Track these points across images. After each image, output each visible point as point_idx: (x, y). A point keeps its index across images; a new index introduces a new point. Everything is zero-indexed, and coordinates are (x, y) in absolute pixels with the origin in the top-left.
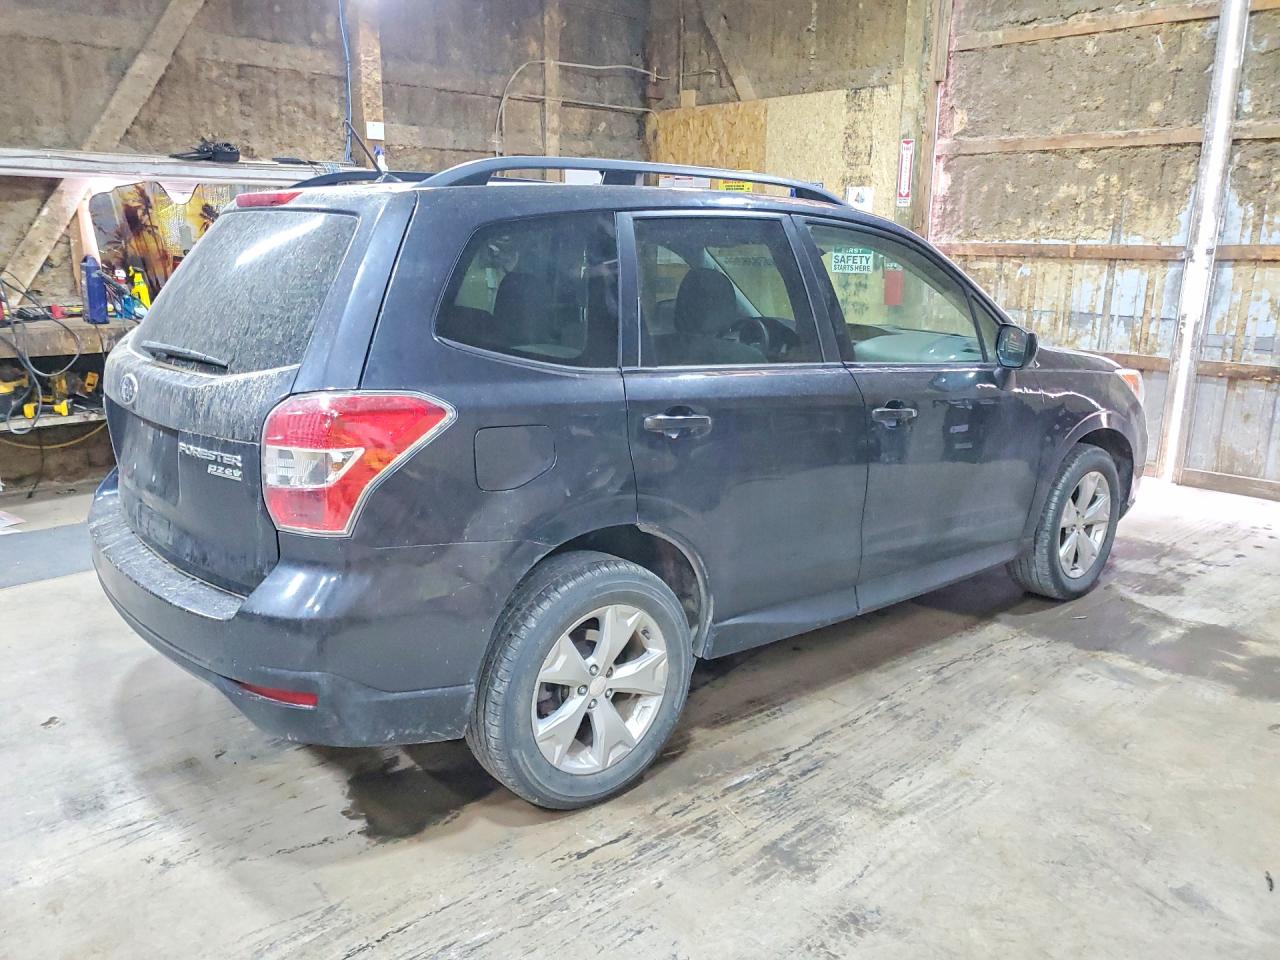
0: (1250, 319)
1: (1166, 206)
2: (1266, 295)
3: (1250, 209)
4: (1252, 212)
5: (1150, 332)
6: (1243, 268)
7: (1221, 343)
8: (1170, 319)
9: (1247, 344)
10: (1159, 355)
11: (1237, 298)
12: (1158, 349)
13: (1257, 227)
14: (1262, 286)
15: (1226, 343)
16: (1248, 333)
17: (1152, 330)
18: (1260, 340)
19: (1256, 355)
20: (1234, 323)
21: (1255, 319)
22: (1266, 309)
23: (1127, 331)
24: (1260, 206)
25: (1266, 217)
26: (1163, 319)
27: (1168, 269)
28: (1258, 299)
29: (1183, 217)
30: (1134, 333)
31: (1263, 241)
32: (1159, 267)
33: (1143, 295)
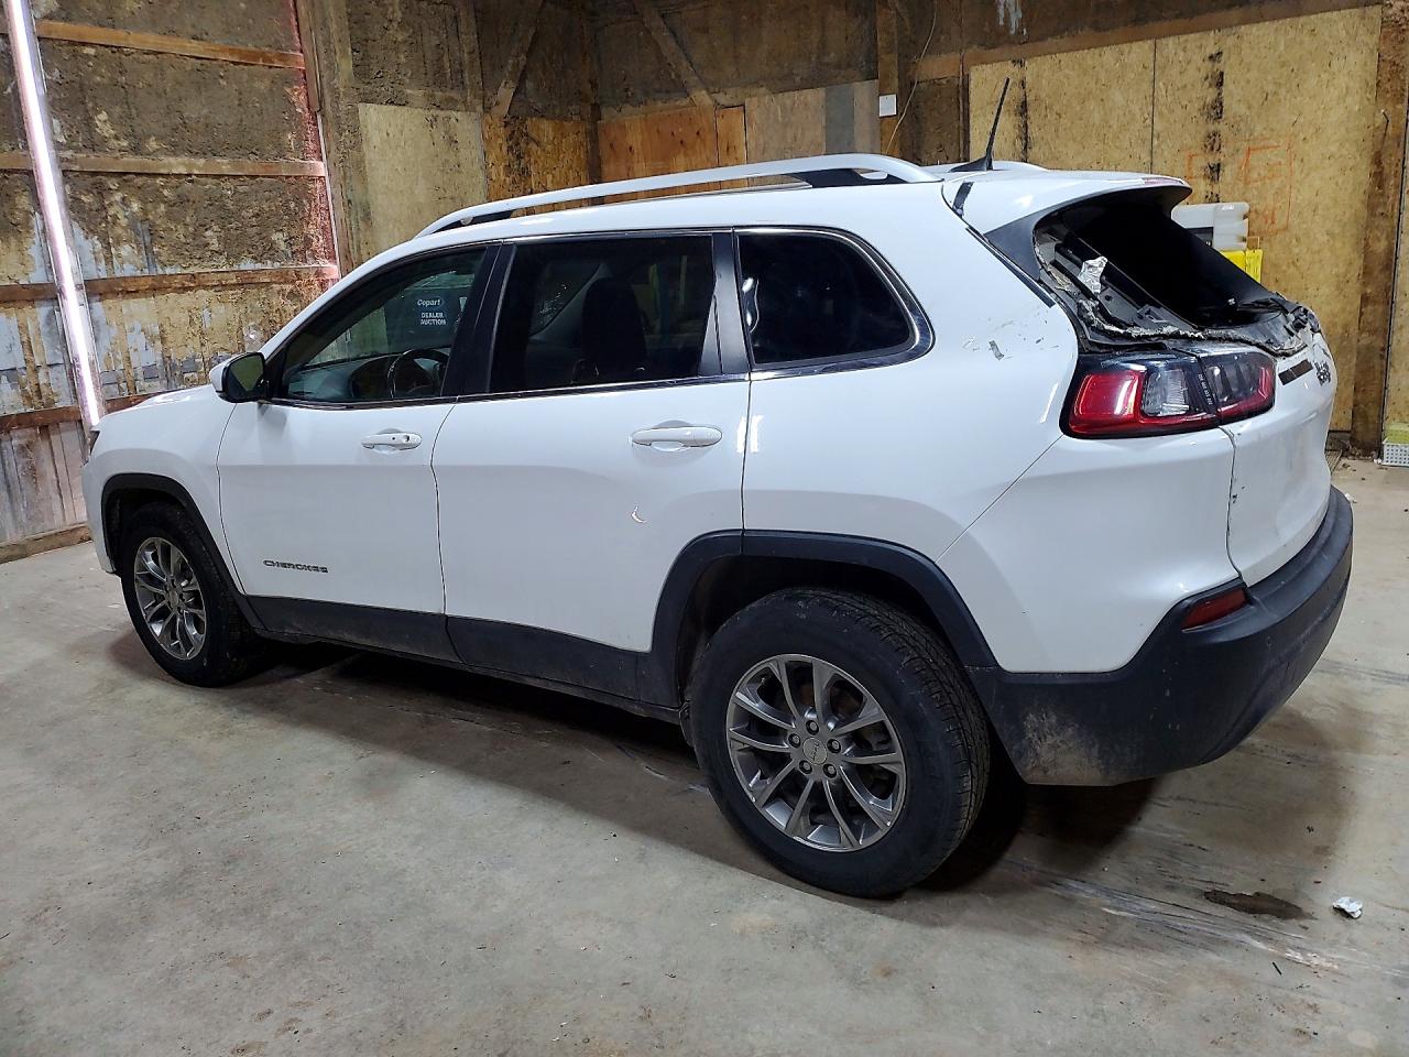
0: (131, 351)
1: (13, 241)
2: (138, 327)
3: (97, 242)
4: (99, 246)
5: (41, 383)
6: (110, 302)
7: (114, 380)
8: (57, 364)
9: (136, 375)
10: (59, 405)
11: (114, 332)
12: (56, 399)
13: (109, 260)
14: (131, 316)
15: (118, 378)
16: (133, 365)
17: (42, 380)
18: (147, 369)
19: (147, 384)
20: (119, 357)
21: (136, 350)
22: (142, 340)
23: (13, 387)
24: (104, 239)
25: (113, 249)
26: (50, 366)
27: (37, 309)
28: (132, 330)
29: (34, 251)
30: (22, 387)
31: (118, 274)
32: (27, 309)
33: (18, 342)
